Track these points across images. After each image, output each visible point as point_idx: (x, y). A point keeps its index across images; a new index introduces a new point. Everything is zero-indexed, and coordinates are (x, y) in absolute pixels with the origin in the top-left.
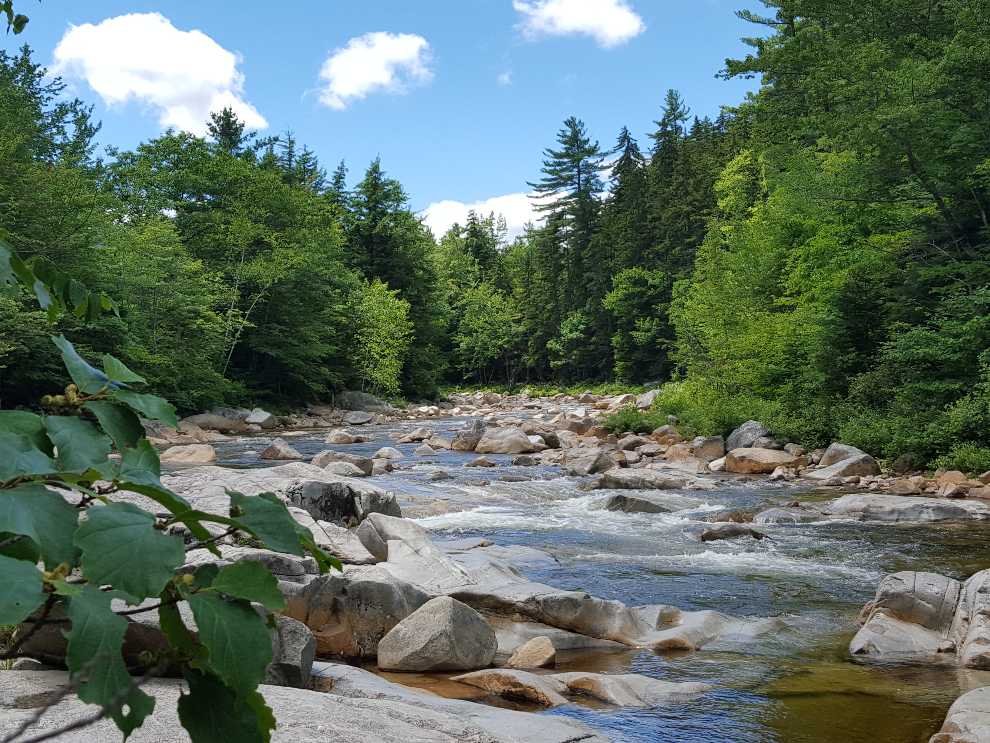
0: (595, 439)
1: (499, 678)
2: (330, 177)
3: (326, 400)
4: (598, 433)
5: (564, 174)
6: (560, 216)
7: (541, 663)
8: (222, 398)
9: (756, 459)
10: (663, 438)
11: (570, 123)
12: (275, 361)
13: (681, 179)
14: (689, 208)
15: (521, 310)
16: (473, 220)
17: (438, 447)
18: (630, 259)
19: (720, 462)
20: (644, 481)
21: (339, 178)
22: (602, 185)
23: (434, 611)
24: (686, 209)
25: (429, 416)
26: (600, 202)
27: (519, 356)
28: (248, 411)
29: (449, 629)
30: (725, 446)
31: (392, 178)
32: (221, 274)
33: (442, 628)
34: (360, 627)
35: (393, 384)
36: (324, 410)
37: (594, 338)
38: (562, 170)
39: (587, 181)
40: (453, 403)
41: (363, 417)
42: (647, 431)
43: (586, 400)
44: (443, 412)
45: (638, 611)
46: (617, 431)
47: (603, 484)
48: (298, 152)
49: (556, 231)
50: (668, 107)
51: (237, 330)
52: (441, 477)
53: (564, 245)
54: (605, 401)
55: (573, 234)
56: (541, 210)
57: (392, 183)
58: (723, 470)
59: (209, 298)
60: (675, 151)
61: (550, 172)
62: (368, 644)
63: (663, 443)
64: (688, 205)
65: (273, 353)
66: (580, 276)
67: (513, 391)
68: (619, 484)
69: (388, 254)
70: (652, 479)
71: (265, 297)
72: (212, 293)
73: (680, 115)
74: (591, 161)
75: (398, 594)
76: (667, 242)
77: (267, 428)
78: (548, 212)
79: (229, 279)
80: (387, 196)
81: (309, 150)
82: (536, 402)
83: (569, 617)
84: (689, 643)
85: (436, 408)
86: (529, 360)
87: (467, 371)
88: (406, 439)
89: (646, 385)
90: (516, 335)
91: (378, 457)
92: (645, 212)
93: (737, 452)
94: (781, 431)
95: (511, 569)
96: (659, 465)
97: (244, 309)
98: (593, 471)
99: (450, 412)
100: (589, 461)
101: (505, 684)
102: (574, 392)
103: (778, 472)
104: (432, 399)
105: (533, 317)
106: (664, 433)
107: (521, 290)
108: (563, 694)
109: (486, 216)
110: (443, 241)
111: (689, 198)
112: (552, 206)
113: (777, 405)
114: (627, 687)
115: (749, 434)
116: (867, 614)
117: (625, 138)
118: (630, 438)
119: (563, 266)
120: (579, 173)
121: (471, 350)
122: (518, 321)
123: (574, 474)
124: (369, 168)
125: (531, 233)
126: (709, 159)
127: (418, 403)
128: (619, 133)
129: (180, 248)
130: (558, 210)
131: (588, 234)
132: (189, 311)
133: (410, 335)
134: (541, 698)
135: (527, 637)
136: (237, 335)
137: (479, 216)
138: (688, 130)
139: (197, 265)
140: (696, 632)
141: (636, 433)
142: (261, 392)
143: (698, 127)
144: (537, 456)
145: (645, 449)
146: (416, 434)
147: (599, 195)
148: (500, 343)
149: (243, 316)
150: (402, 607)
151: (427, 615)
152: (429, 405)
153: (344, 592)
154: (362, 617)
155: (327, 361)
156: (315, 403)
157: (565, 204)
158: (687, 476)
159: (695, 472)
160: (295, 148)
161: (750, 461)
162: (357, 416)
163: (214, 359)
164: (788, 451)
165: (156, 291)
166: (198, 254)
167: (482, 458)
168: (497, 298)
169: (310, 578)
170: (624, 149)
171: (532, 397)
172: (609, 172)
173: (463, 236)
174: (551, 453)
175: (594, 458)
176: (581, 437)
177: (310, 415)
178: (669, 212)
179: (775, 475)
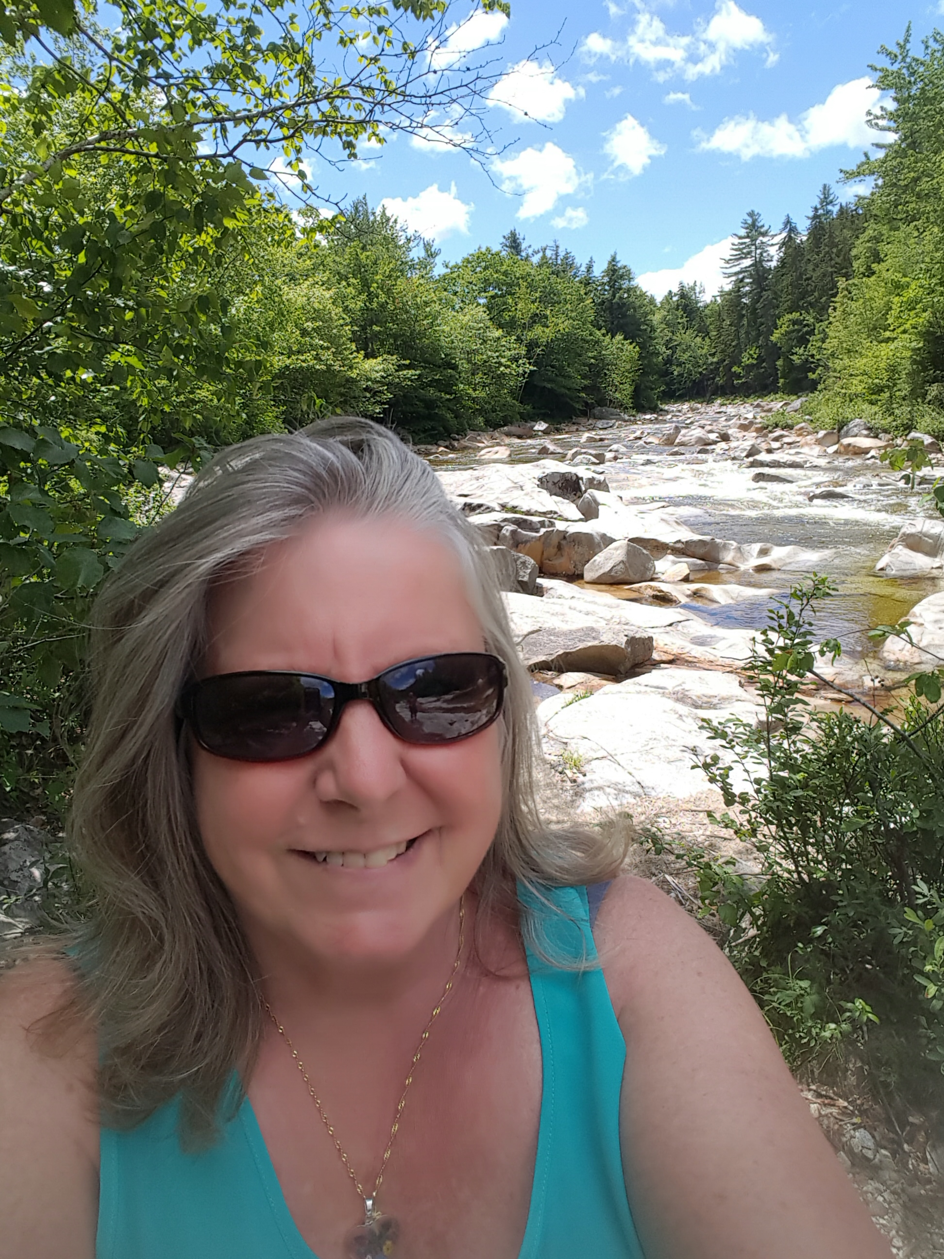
0: (754, 434)
1: (651, 587)
2: (583, 268)
3: (584, 414)
4: (758, 430)
5: (745, 251)
6: (742, 280)
7: (680, 578)
8: (518, 416)
9: (858, 445)
10: (801, 433)
11: (751, 214)
12: (551, 391)
13: (827, 249)
14: (834, 269)
15: (715, 347)
16: (682, 288)
17: (650, 443)
18: (790, 308)
19: (835, 447)
20: (779, 462)
21: (589, 268)
22: (772, 257)
23: (616, 549)
24: (830, 270)
25: (651, 421)
26: (770, 269)
27: (714, 378)
28: (533, 423)
29: (625, 559)
30: (839, 437)
31: (625, 264)
32: (514, 337)
33: (621, 559)
34: (575, 558)
35: (628, 401)
36: (583, 420)
37: (764, 364)
38: (744, 248)
39: (761, 254)
40: (667, 412)
41: (607, 423)
42: (789, 427)
43: (758, 406)
44: (661, 418)
45: (745, 547)
46: (770, 428)
47: (753, 465)
48: (562, 254)
49: (739, 291)
50: (822, 197)
51: (526, 373)
52: (648, 462)
53: (744, 300)
54: (770, 406)
55: (751, 292)
56: (729, 277)
57: (625, 267)
58: (836, 452)
59: (508, 353)
60: (823, 229)
61: (736, 250)
62: (579, 567)
63: (799, 435)
64: (832, 267)
65: (549, 386)
66: (755, 322)
67: (710, 402)
68: (762, 464)
69: (624, 316)
70: (784, 461)
71: (542, 350)
72: (510, 350)
73: (831, 202)
74: (765, 239)
75: (598, 539)
76: (816, 294)
77: (546, 432)
78: (734, 278)
79: (519, 340)
80: (621, 277)
81: (568, 251)
82: (723, 409)
83: (701, 551)
84: (774, 566)
85: (655, 416)
86: (720, 381)
87: (679, 390)
88: (631, 438)
89: (800, 394)
90: (712, 363)
91: (611, 451)
92: (801, 274)
93: (845, 441)
94: (877, 426)
95: (676, 522)
96: (793, 451)
97: (529, 359)
98: (747, 456)
99: (665, 418)
100: (745, 450)
101: (654, 590)
102: (750, 401)
103: (873, 453)
104: (654, 410)
105: (723, 351)
106: (802, 428)
107: (715, 333)
108: (688, 596)
109: (691, 284)
110: (661, 303)
111: (833, 262)
112: (736, 274)
113: (875, 409)
114: (726, 592)
115: (855, 429)
116: (892, 546)
117: (788, 222)
118: (778, 432)
119: (744, 315)
120: (756, 249)
121: (681, 375)
122: (713, 355)
123: (734, 459)
124: (609, 259)
125: (722, 294)
126: (847, 233)
127: (645, 413)
128: (783, 219)
129: (489, 323)
130: (741, 276)
131: (761, 292)
132: (496, 363)
133: (639, 369)
134: (674, 599)
135: (675, 563)
136: (526, 376)
137: (686, 285)
138: (835, 213)
139: (498, 333)
140: (780, 559)
141: (783, 429)
142: (543, 411)
143: (842, 211)
144: (713, 447)
145: (786, 440)
146: (638, 434)
147: (769, 264)
148: (700, 370)
149: (530, 363)
150: (600, 546)
151: (612, 551)
152: (652, 414)
153: (565, 538)
154: (576, 552)
155: (584, 389)
156: (577, 416)
157: (744, 272)
158: (809, 458)
159: (816, 455)
160: (560, 250)
161: (854, 446)
162: (603, 424)
163: (512, 392)
164: (880, 439)
165: (475, 352)
166: (500, 326)
167: (676, 449)
168: (699, 339)
169: (543, 531)
170: (787, 230)
171: (722, 405)
172: (777, 247)
173: (675, 299)
174: (723, 445)
175: (749, 448)
176: (745, 433)
177: (574, 423)
178: (819, 272)
179: (869, 456)
